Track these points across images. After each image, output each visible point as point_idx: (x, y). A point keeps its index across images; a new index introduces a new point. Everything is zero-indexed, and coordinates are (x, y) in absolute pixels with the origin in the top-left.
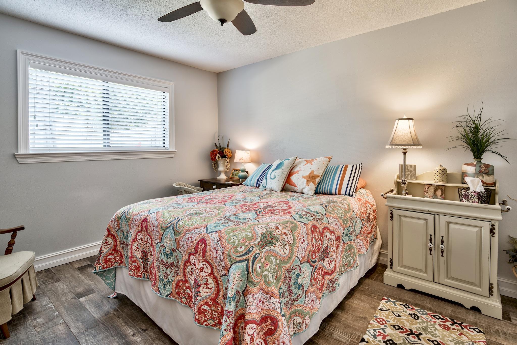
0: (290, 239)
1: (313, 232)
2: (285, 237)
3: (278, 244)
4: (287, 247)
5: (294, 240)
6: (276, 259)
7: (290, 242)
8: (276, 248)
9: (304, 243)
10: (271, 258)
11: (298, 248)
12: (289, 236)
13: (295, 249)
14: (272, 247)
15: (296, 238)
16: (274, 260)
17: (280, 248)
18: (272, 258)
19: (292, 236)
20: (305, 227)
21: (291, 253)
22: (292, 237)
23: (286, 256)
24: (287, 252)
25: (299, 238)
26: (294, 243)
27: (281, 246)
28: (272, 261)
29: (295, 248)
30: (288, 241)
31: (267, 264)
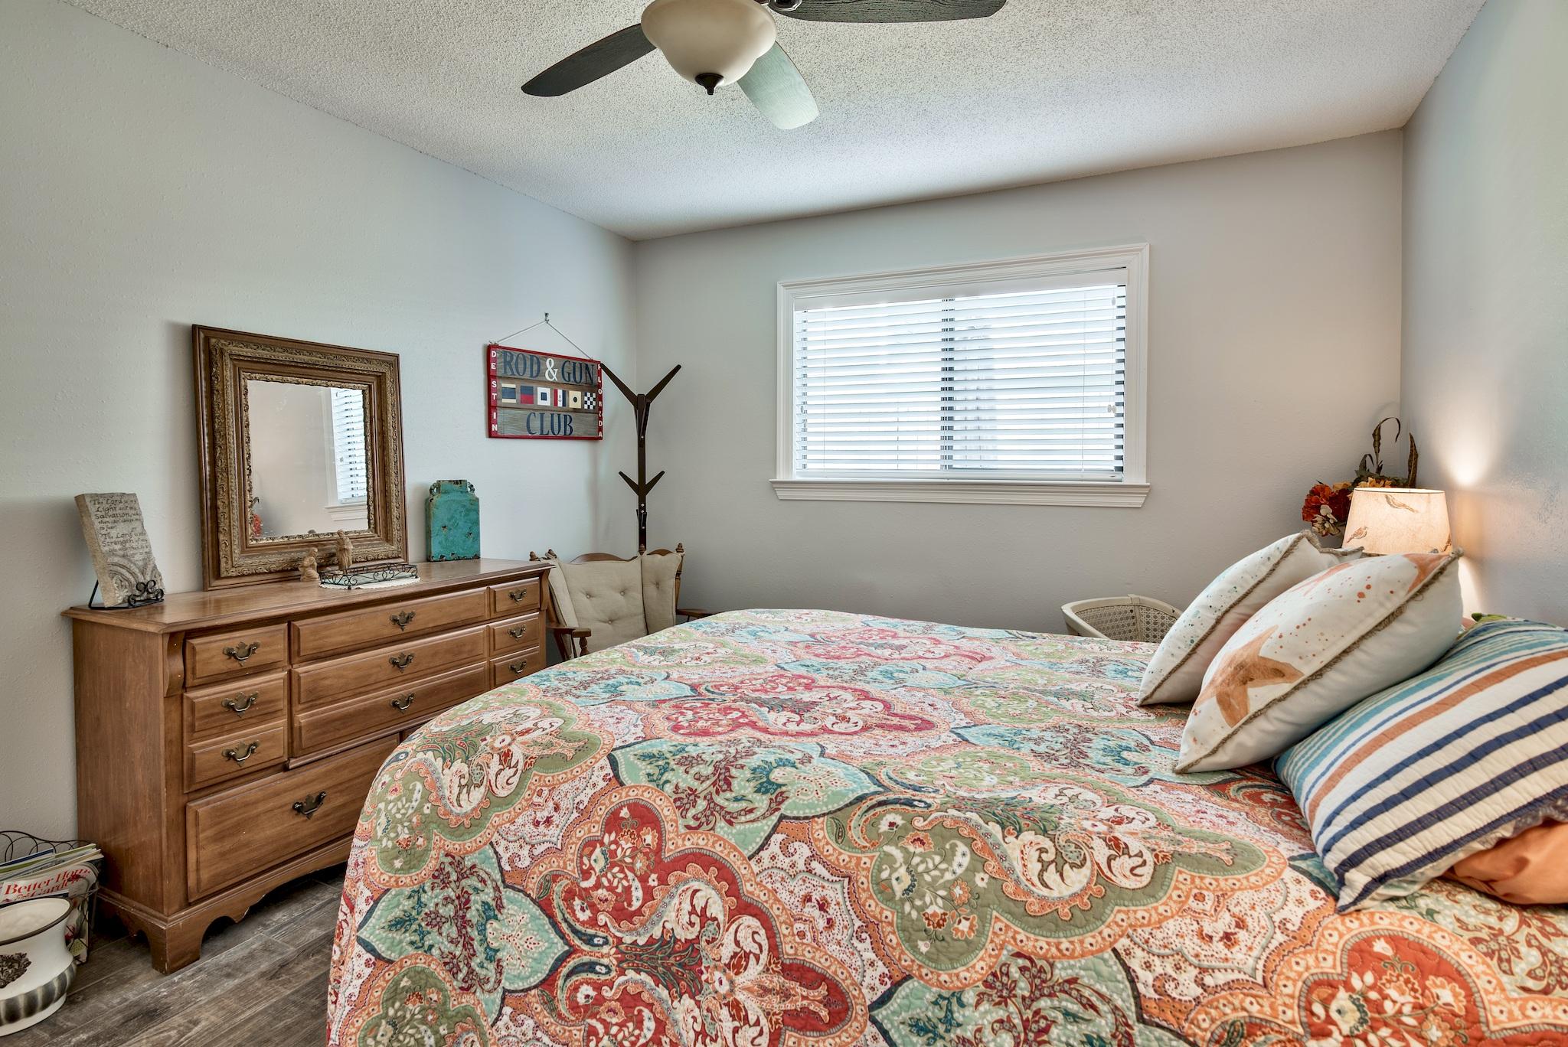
0: (502, 779)
1: (613, 822)
2: (495, 765)
3: (459, 765)
4: (477, 794)
5: (516, 793)
6: (425, 799)
7: (494, 788)
8: (446, 771)
9: (542, 828)
10: (415, 786)
11: (507, 825)
12: (509, 772)
13: (496, 819)
14: (440, 761)
15: (526, 794)
16: (417, 796)
17: (456, 780)
18: (419, 786)
19: (518, 775)
20: (598, 788)
21: (477, 821)
22: (515, 780)
23: (458, 815)
24: (467, 807)
25: (536, 799)
26: (507, 801)
27: (462, 777)
28: (412, 791)
29: (498, 816)
30: (493, 782)
31: (396, 790)
